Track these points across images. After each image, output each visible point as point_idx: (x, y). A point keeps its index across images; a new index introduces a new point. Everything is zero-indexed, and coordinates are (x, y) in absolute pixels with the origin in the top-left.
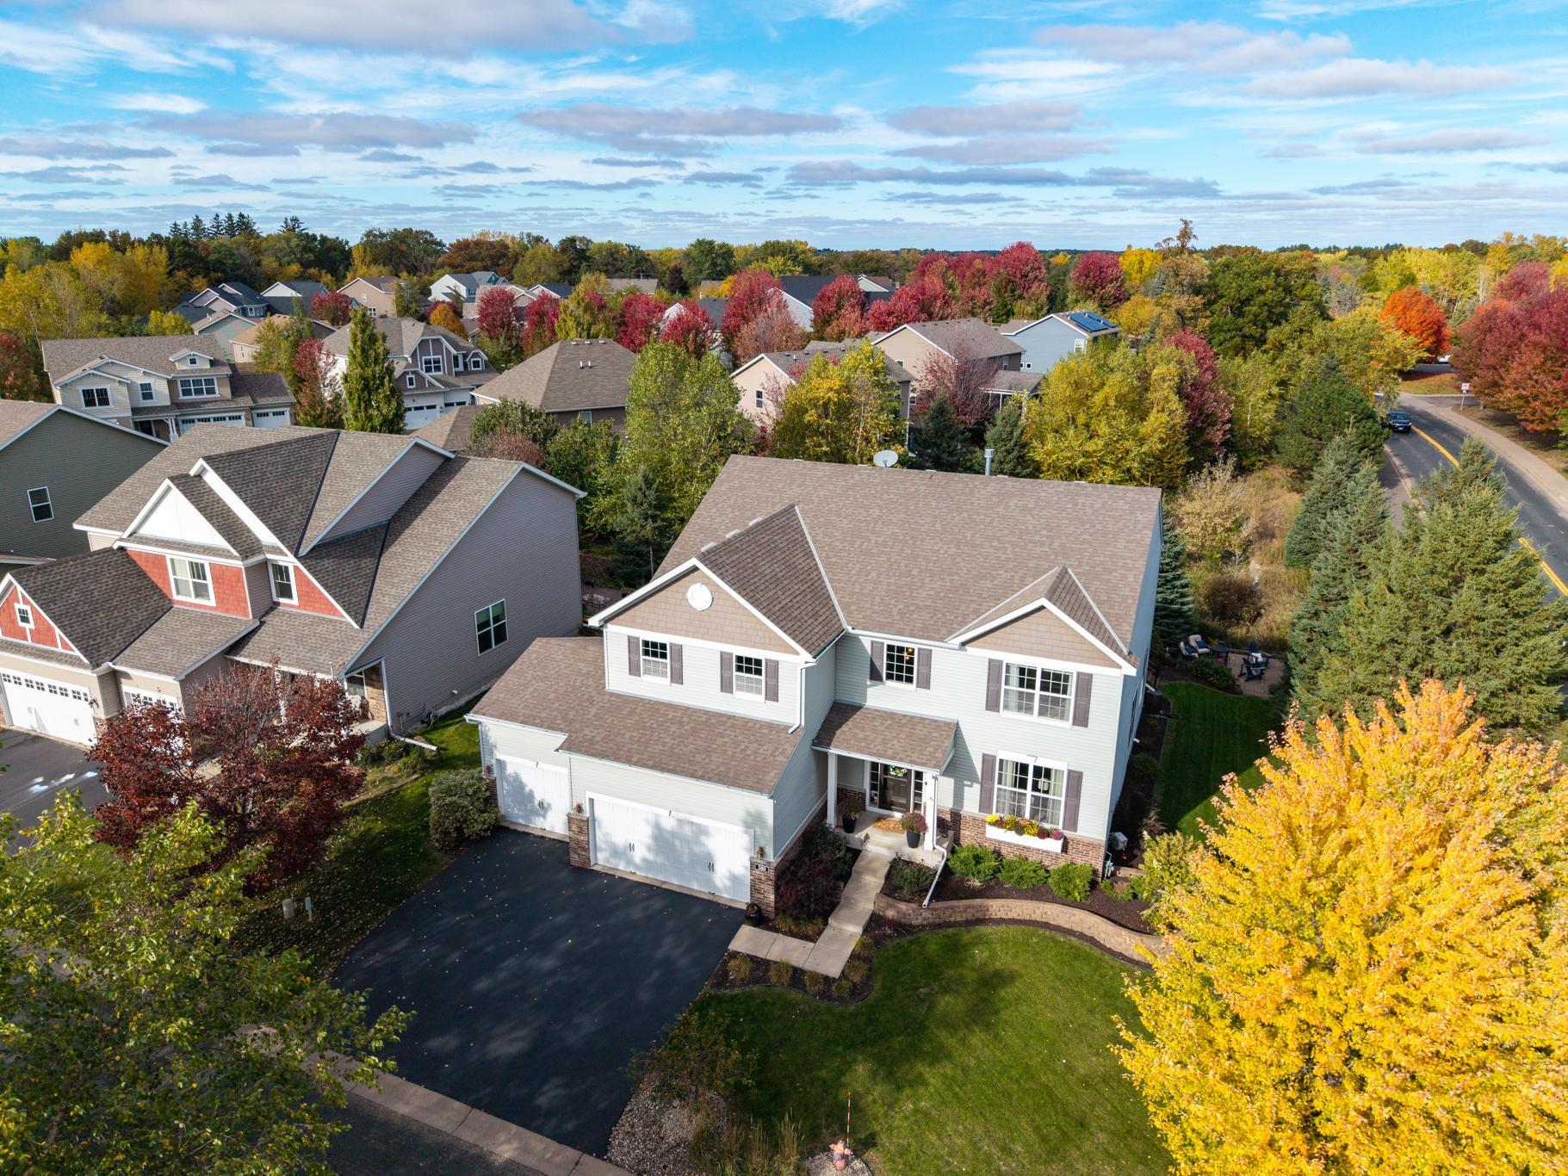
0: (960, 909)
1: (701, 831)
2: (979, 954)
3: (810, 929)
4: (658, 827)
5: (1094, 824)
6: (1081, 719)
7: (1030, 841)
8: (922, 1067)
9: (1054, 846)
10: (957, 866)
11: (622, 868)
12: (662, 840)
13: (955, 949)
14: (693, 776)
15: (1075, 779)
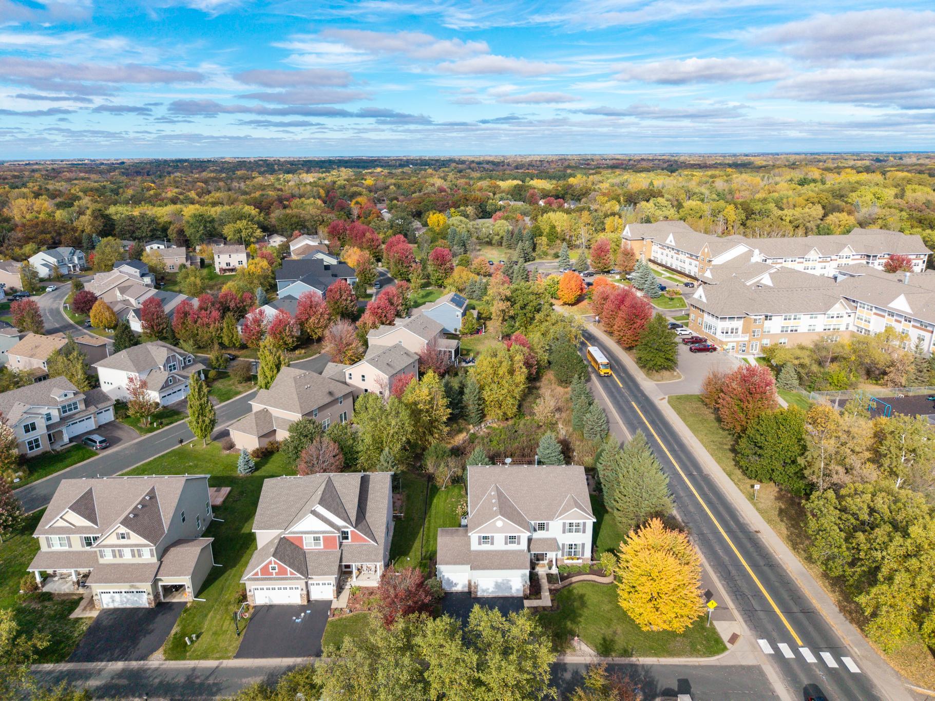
0: (567, 582)
1: (509, 581)
2: (575, 591)
3: (539, 597)
4: (497, 582)
5: (588, 554)
6: (584, 532)
7: (575, 561)
8: (579, 619)
9: (580, 561)
10: (561, 572)
11: (485, 595)
12: (497, 586)
13: (570, 592)
14: (509, 569)
15: (583, 545)
